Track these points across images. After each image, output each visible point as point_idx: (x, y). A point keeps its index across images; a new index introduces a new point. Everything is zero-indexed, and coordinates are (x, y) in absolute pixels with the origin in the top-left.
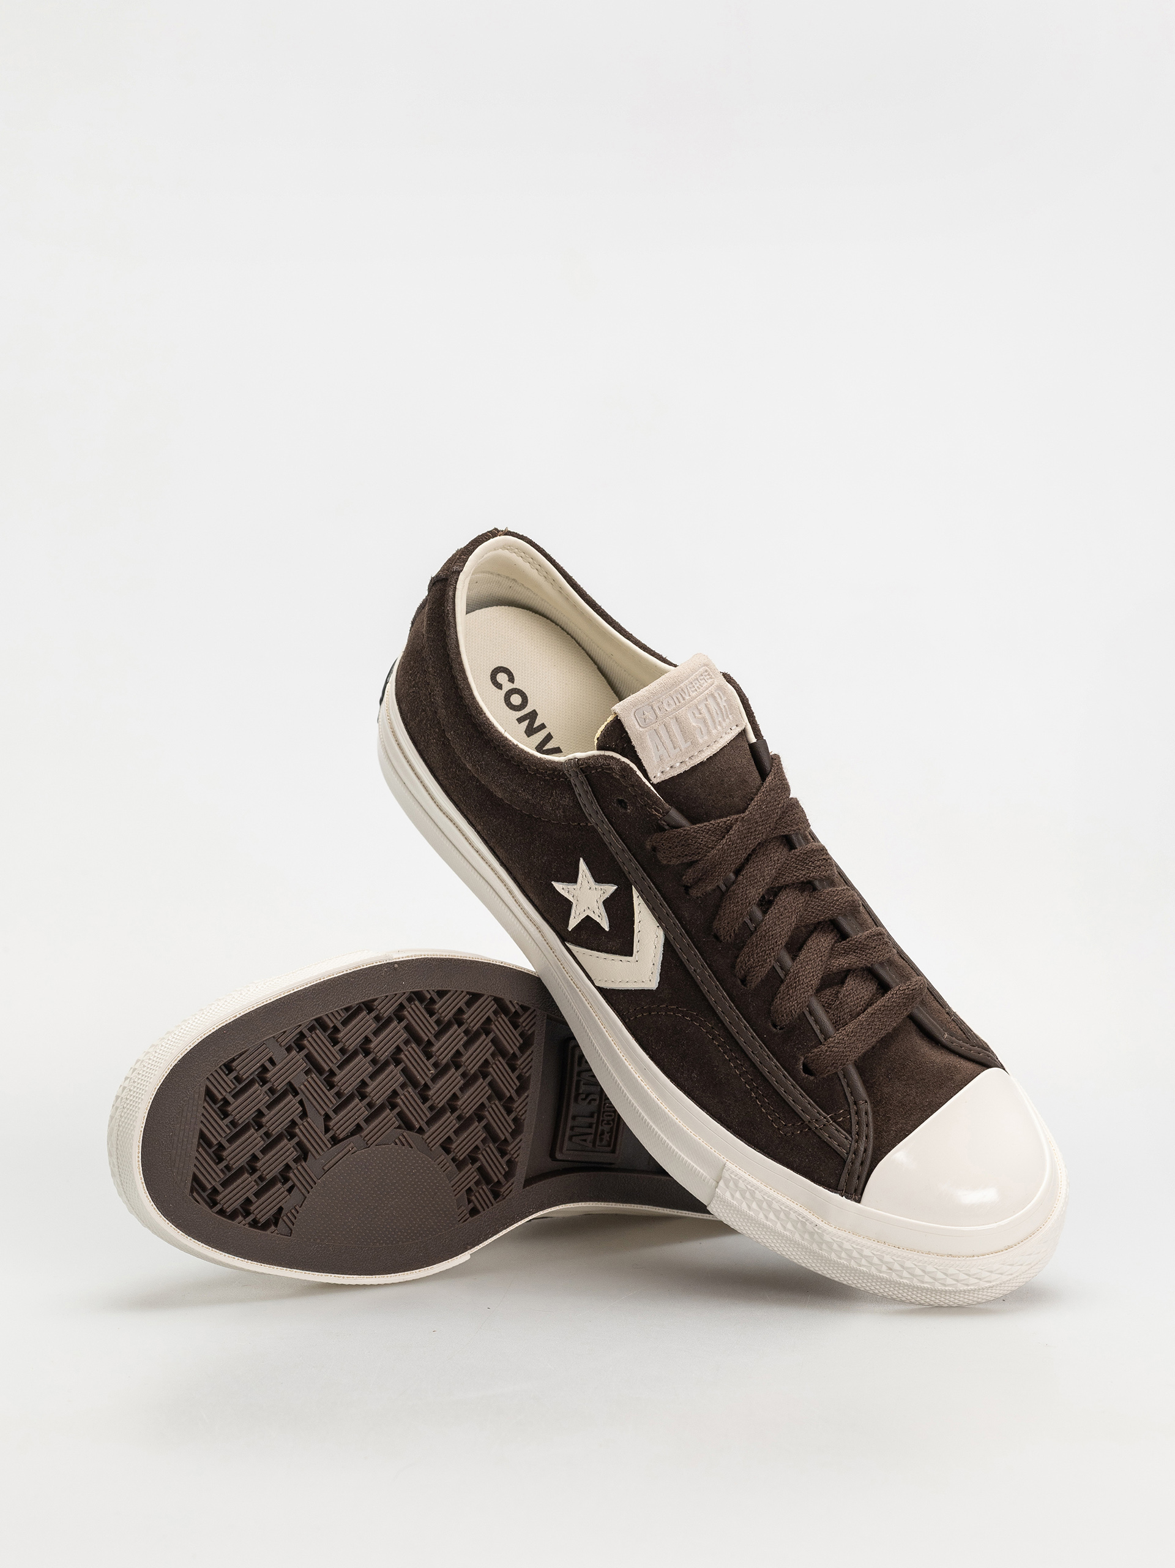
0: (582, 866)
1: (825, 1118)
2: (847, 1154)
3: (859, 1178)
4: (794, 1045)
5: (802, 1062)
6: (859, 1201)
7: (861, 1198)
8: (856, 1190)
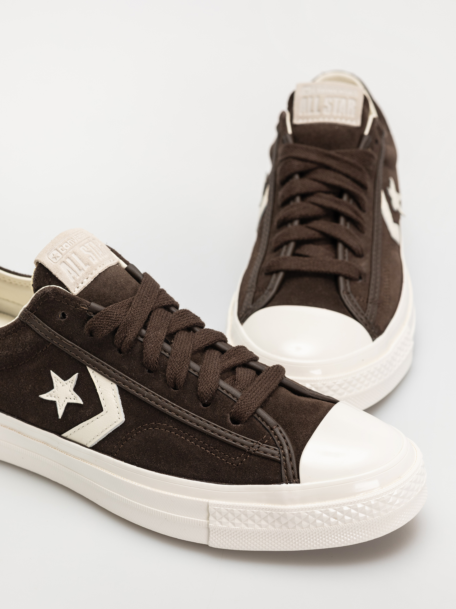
0: (53, 375)
1: (257, 443)
2: (279, 458)
3: (292, 468)
4: (221, 410)
5: (229, 418)
6: (299, 482)
7: (299, 480)
8: (294, 477)
